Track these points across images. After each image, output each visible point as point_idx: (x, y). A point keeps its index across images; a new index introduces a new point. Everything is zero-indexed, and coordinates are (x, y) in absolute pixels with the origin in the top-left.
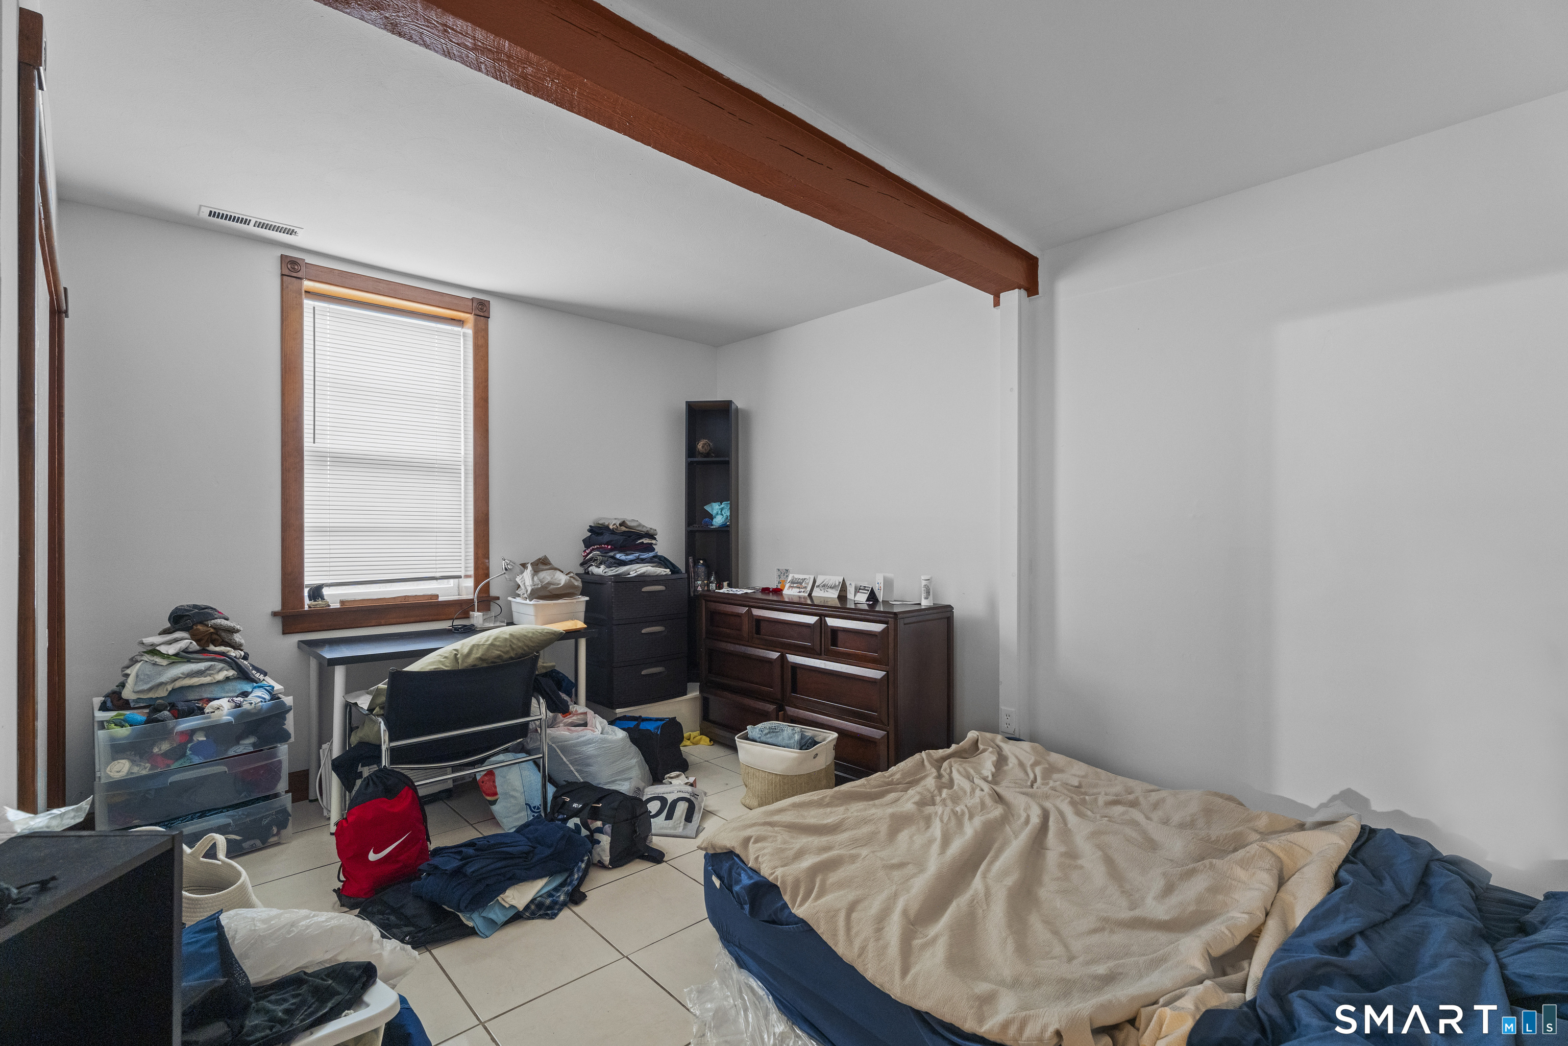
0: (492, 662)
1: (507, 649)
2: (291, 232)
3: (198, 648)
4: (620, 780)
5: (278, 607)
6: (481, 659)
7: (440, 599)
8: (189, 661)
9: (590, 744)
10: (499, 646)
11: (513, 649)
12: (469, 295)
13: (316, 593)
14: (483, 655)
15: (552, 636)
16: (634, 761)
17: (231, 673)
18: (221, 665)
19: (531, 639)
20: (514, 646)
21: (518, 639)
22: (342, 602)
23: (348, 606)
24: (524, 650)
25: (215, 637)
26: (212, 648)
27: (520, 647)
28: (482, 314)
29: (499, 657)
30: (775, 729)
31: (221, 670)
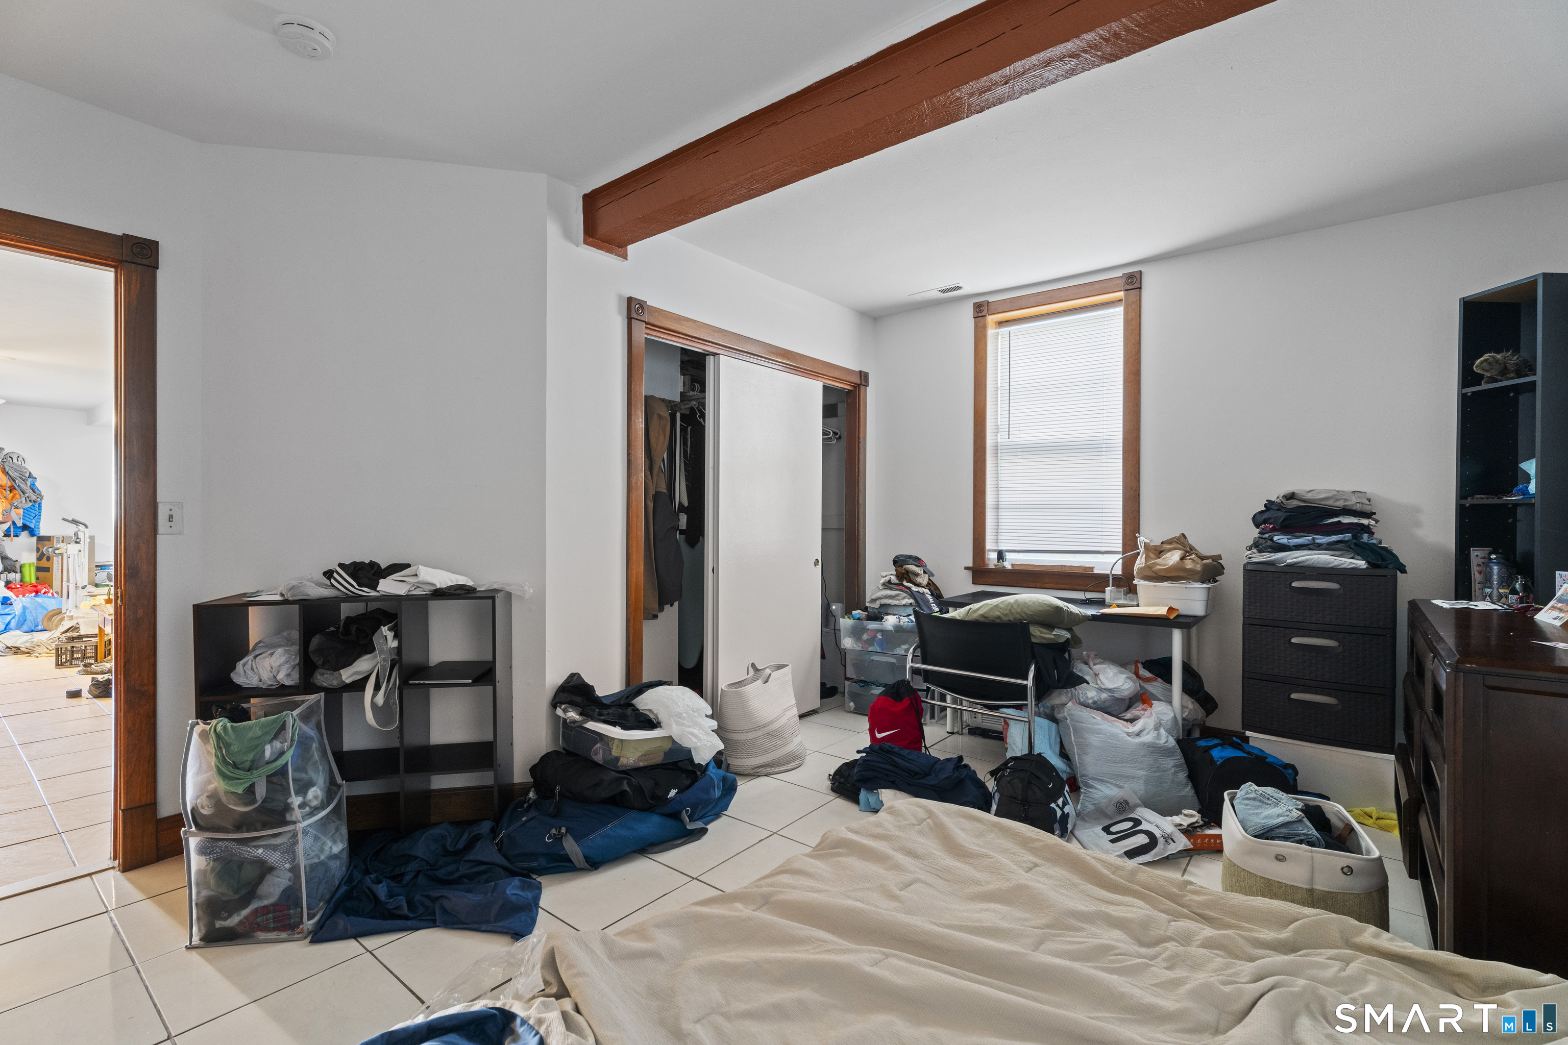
0: (993, 621)
1: (1007, 612)
2: (959, 288)
3: (897, 582)
4: (1111, 783)
5: (970, 564)
6: (982, 616)
7: (1096, 571)
8: (891, 589)
9: (1099, 734)
10: (1001, 608)
11: (1012, 613)
12: (1119, 273)
13: (1001, 555)
14: (985, 613)
15: (1049, 608)
16: (1141, 773)
17: (912, 601)
18: (905, 595)
19: (1029, 607)
20: (1013, 611)
21: (1019, 605)
22: (1012, 565)
23: (1016, 568)
24: (1021, 616)
25: (905, 576)
26: (905, 583)
27: (1018, 613)
28: (1131, 287)
29: (999, 617)
30: (1268, 799)
31: (904, 598)
